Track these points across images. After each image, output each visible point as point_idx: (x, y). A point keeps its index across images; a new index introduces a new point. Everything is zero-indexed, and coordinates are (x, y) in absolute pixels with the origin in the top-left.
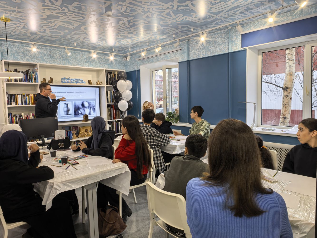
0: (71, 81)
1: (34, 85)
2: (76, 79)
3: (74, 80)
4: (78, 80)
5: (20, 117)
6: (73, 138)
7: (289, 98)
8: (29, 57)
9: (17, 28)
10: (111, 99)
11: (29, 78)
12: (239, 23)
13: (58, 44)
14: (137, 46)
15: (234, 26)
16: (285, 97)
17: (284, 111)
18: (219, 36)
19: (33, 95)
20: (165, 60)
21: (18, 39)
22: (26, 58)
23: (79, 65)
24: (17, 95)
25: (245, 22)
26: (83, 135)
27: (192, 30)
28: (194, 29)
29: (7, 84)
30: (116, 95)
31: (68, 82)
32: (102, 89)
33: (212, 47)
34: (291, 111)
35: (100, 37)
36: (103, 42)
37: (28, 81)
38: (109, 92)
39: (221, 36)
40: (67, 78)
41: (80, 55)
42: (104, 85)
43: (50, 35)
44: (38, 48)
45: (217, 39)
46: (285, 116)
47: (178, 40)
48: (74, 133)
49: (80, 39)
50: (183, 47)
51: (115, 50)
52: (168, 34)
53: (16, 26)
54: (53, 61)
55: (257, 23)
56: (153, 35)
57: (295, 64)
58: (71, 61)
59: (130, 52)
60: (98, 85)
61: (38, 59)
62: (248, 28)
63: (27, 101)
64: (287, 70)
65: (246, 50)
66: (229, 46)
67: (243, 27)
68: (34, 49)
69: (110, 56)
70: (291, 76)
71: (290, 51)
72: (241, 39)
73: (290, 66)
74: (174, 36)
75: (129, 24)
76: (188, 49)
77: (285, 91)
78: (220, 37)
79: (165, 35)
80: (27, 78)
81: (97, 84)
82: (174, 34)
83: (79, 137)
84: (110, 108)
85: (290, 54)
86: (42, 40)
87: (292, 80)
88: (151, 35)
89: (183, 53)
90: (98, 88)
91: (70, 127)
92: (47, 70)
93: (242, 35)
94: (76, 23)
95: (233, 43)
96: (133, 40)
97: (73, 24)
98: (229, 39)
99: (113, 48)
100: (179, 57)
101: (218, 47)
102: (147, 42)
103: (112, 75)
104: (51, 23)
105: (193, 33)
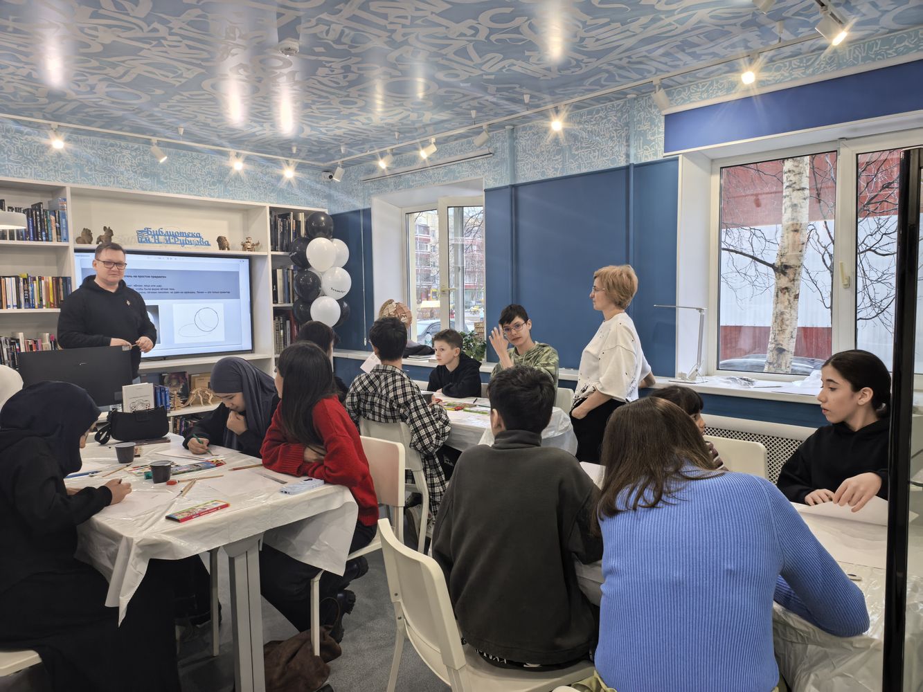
0: (167, 237)
1: (55, 249)
2: (182, 234)
3: (175, 236)
4: (186, 236)
5: (12, 344)
6: (172, 408)
7: (793, 296)
8: (41, 164)
9: (8, 78)
10: (284, 292)
11: (39, 229)
12: (659, 82)
13: (128, 129)
14: (364, 141)
15: (643, 91)
16: (780, 292)
17: (777, 332)
18: (601, 117)
19: (53, 280)
20: (444, 181)
21: (8, 110)
22: (31, 169)
23: (190, 191)
24: (3, 280)
25: (677, 82)
26: (201, 399)
27: (527, 98)
28: (532, 97)
30: (303, 280)
31: (159, 243)
32: (258, 264)
33: (582, 148)
34: (796, 330)
35: (257, 113)
36: (265, 125)
37: (36, 237)
38: (279, 272)
39: (606, 117)
40: (155, 228)
41: (192, 162)
42: (267, 251)
43: (105, 102)
44: (67, 140)
45: (596, 128)
46: (782, 345)
47: (485, 125)
48: (175, 392)
49: (196, 117)
50: (498, 145)
51: (299, 150)
52: (457, 109)
54: (112, 179)
55: (708, 83)
56: (413, 110)
57: (808, 201)
58: (166, 178)
59: (344, 156)
60: (247, 253)
61: (67, 171)
62: (683, 98)
63: (33, 298)
64: (787, 216)
65: (677, 159)
66: (628, 146)
67: (669, 94)
68: (58, 144)
69: (284, 165)
70: (797, 235)
71: (796, 164)
72: (662, 129)
73: (795, 205)
74: (473, 113)
75: (345, 77)
76: (513, 150)
77: (782, 275)
78: (604, 121)
79: (448, 109)
80: (35, 228)
81: (244, 247)
82: (474, 108)
83: (189, 405)
84: (281, 320)
85: (794, 171)
86: (80, 116)
87: (800, 246)
88: (409, 110)
89: (497, 164)
90: (247, 261)
91: (163, 375)
92: (96, 205)
93: (667, 116)
94: (189, 70)
95: (640, 139)
96: (354, 124)
97: (180, 72)
98: (629, 127)
99: (293, 144)
100: (487, 174)
101: (598, 151)
102: (396, 128)
103: (289, 224)
104: (114, 66)
105: (529, 107)
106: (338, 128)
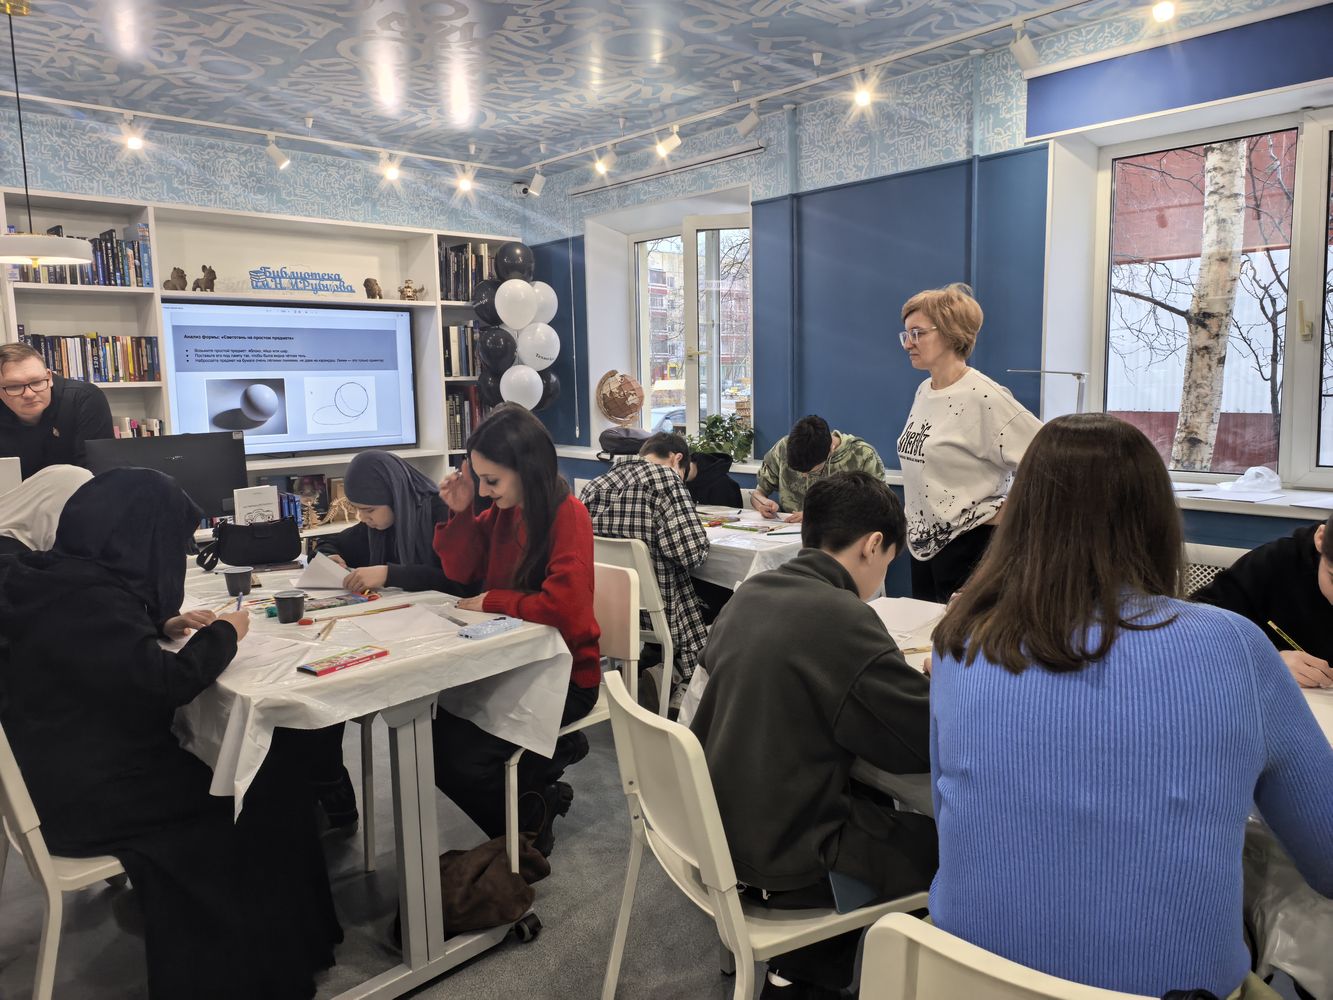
0: (294, 281)
1: (135, 297)
2: (314, 276)
3: (304, 279)
4: (320, 280)
7: (1215, 359)
8: (112, 176)
9: (61, 45)
10: (460, 360)
11: (111, 267)
12: (1021, 25)
13: (235, 120)
14: (574, 133)
15: (996, 43)
16: (1195, 354)
17: (1189, 415)
18: (929, 86)
19: (132, 341)
20: (691, 192)
21: (59, 93)
22: (98, 182)
23: (325, 213)
24: (63, 341)
25: (1047, 27)
26: (346, 513)
27: (817, 59)
28: (825, 56)
29: (18, 293)
31: (282, 288)
32: (423, 319)
33: (900, 134)
34: (1218, 415)
35: (419, 91)
36: (429, 110)
37: (108, 280)
38: (454, 331)
39: (938, 85)
40: (275, 267)
41: (326, 171)
42: (435, 300)
43: (201, 78)
44: (147, 137)
45: (921, 102)
46: (1196, 433)
47: (753, 102)
48: (309, 503)
49: (330, 100)
50: (772, 135)
51: (479, 150)
52: (711, 79)
53: (53, 35)
54: (213, 196)
55: (1097, 28)
56: (647, 82)
57: (1243, 214)
58: (289, 194)
59: (545, 157)
60: (407, 303)
61: (149, 185)
62: (1055, 53)
63: (105, 366)
64: (1209, 237)
65: (1046, 147)
66: (971, 129)
67: (1036, 45)
68: (134, 142)
69: (459, 173)
70: (1225, 267)
71: (1225, 157)
72: (1023, 102)
73: (1224, 220)
74: (736, 85)
75: (546, 30)
76: (795, 143)
77: (1200, 328)
78: (934, 92)
79: (699, 80)
80: (106, 268)
81: (403, 295)
82: (738, 77)
83: (329, 522)
84: (457, 400)
85: (1221, 169)
86: (164, 101)
87: (1229, 284)
88: (640, 83)
89: (770, 164)
90: (406, 315)
91: (292, 478)
92: (191, 235)
93: (1032, 82)
94: (318, 24)
95: (989, 118)
96: (559, 106)
97: (305, 28)
98: (971, 100)
99: (471, 140)
100: (755, 178)
101: (925, 137)
102: (619, 112)
103: (467, 260)
104: (210, 20)
105: (819, 71)
106: (537, 113)
